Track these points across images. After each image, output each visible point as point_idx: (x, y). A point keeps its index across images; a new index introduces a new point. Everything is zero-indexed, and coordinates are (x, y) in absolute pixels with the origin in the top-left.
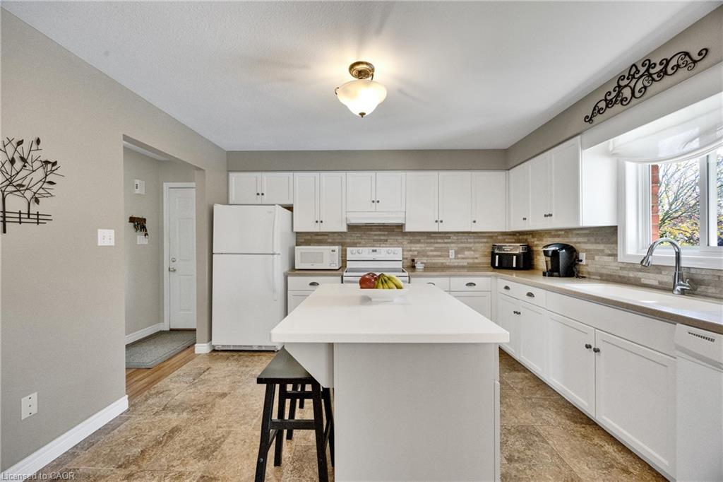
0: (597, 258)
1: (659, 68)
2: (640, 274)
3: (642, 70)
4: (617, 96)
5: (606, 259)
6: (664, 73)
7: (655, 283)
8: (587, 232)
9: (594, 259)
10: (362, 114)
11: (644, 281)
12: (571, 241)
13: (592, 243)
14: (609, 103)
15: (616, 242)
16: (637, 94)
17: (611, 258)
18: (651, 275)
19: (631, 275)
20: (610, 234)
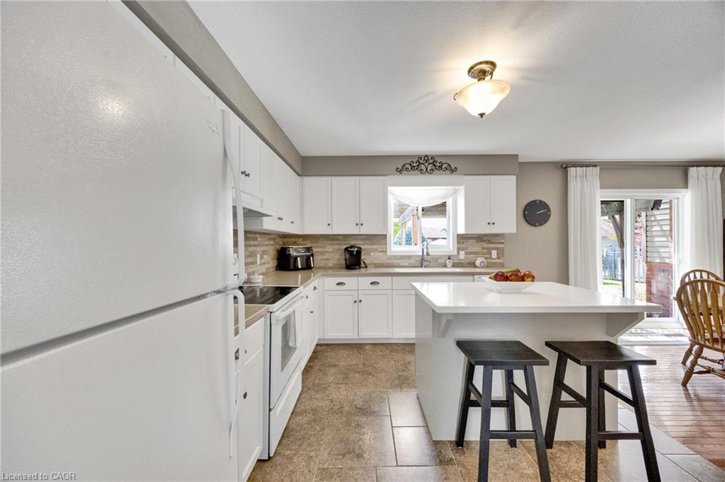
0: (372, 254)
1: (438, 164)
2: (400, 261)
3: (431, 161)
4: (418, 166)
5: (379, 254)
6: (440, 167)
7: (407, 264)
8: (364, 237)
9: (370, 255)
10: (482, 115)
11: (402, 264)
12: (359, 243)
13: (368, 245)
14: (413, 167)
15: (386, 244)
16: (428, 170)
17: (382, 254)
18: (405, 261)
19: (395, 262)
20: (381, 239)
